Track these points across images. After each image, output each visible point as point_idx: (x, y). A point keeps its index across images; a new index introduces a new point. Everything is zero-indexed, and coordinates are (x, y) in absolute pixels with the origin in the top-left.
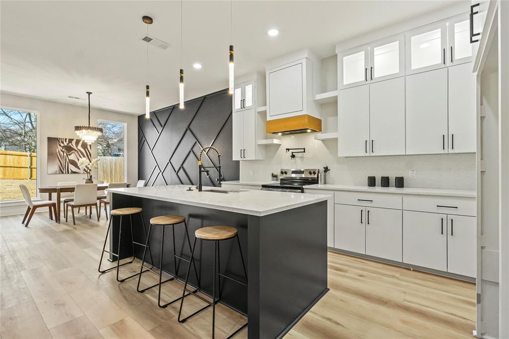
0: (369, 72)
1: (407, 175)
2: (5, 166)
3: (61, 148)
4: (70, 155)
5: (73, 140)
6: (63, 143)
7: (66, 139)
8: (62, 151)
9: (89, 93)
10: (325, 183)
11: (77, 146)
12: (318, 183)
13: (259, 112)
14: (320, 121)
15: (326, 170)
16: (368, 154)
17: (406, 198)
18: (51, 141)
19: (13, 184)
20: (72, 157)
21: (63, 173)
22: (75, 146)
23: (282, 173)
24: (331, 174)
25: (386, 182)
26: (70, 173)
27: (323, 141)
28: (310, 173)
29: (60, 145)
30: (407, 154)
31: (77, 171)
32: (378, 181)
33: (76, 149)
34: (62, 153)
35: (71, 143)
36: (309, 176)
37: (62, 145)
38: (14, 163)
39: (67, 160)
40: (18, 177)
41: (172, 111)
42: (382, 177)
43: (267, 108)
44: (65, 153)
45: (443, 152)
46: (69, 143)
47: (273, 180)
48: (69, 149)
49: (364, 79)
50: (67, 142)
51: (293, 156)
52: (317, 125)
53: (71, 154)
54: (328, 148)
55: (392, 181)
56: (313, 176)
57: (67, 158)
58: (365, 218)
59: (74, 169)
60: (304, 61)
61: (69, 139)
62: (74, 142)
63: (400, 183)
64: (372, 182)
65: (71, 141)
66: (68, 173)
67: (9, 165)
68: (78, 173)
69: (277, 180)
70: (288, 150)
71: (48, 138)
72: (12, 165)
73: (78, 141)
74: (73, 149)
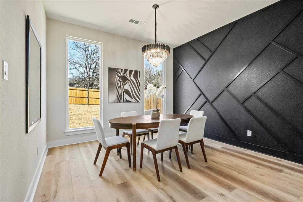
2: (76, 96)
3: (119, 78)
4: (125, 85)
5: (127, 70)
6: (120, 73)
7: (122, 70)
8: (119, 81)
9: (156, 7)
11: (130, 77)
18: (112, 70)
19: (80, 108)
20: (127, 87)
21: (120, 102)
22: (129, 77)
26: (125, 102)
29: (118, 75)
31: (130, 101)
33: (130, 79)
34: (119, 83)
35: (126, 73)
37: (119, 75)
38: (80, 95)
39: (123, 90)
40: (82, 103)
44: (121, 83)
46: (124, 74)
48: (124, 79)
50: (123, 73)
53: (126, 83)
57: (123, 88)
59: (128, 98)
61: (124, 70)
62: (128, 72)
65: (126, 71)
66: (124, 102)
67: (78, 96)
68: (131, 102)
71: (109, 68)
72: (79, 96)
73: (131, 71)
74: (127, 79)
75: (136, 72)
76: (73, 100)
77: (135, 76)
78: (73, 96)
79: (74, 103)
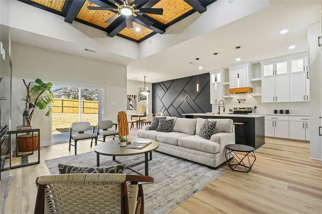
0: (275, 72)
1: (290, 109)
9: (145, 77)
10: (255, 113)
12: (252, 113)
13: (223, 85)
14: (252, 89)
15: (255, 107)
16: (274, 102)
17: (290, 117)
20: (131, 103)
21: (128, 110)
23: (235, 109)
24: (257, 109)
25: (281, 112)
27: (253, 96)
28: (248, 109)
30: (290, 102)
32: (278, 112)
36: (248, 110)
37: (128, 98)
39: (129, 104)
41: (173, 82)
42: (280, 110)
43: (229, 83)
44: (128, 101)
45: (304, 101)
46: (130, 97)
47: (230, 112)
49: (272, 74)
51: (239, 102)
52: (251, 90)
53: (130, 101)
54: (256, 99)
55: (284, 112)
56: (249, 110)
58: (275, 124)
59: (132, 108)
60: (247, 67)
61: (130, 95)
63: (287, 112)
64: (276, 112)
66: (130, 110)
69: (232, 112)
70: (238, 100)
72: (76, 106)
73: (132, 96)
74: (131, 99)
75: (135, 96)
76: (71, 110)
77: (134, 98)
78: (70, 106)
79: (72, 112)
